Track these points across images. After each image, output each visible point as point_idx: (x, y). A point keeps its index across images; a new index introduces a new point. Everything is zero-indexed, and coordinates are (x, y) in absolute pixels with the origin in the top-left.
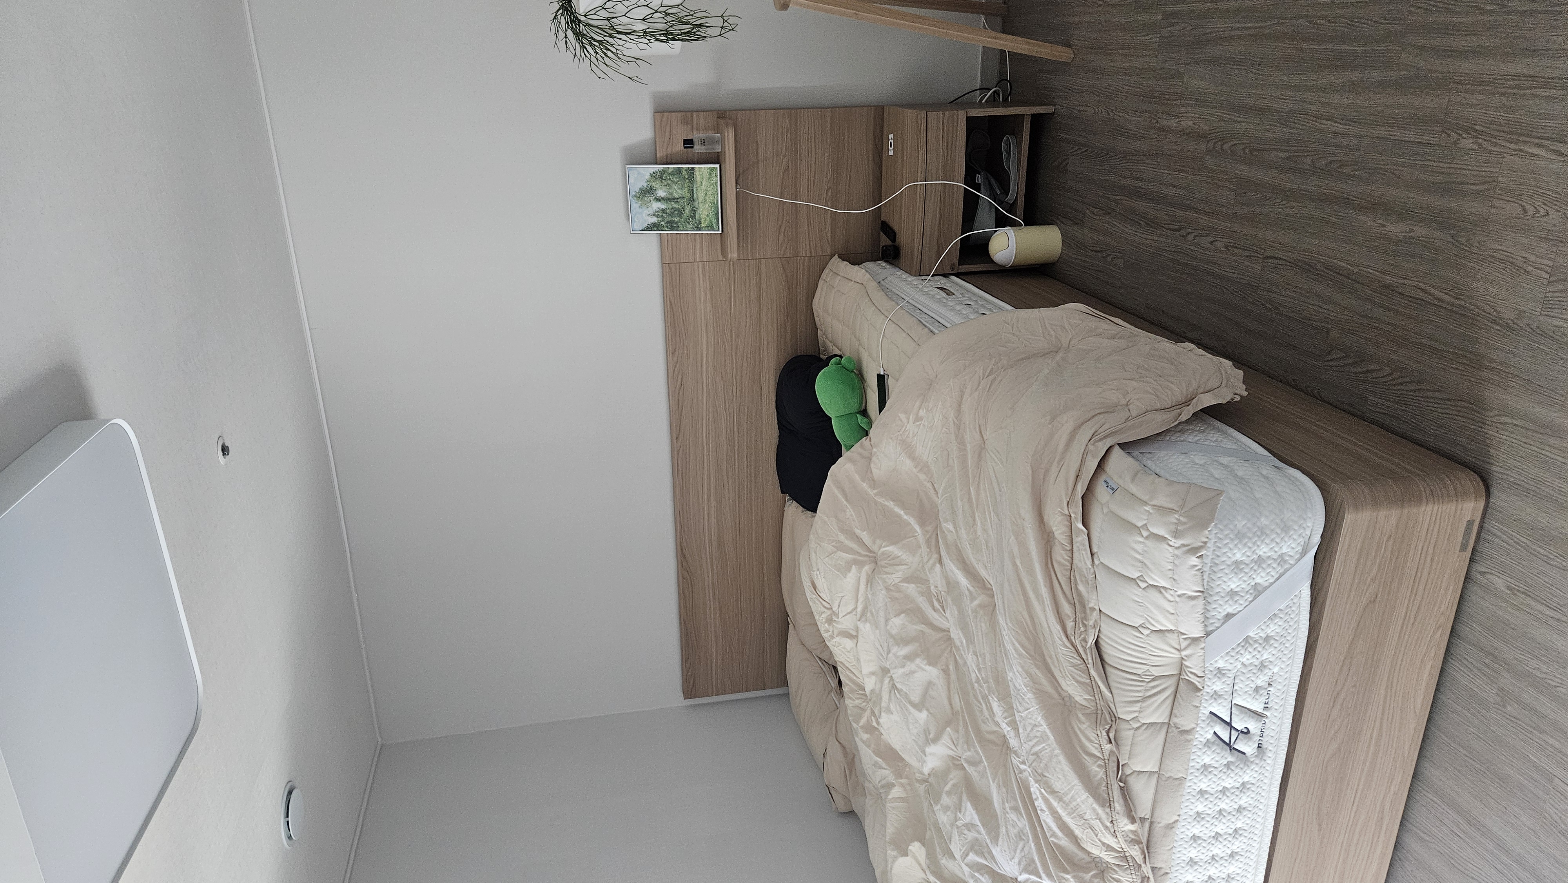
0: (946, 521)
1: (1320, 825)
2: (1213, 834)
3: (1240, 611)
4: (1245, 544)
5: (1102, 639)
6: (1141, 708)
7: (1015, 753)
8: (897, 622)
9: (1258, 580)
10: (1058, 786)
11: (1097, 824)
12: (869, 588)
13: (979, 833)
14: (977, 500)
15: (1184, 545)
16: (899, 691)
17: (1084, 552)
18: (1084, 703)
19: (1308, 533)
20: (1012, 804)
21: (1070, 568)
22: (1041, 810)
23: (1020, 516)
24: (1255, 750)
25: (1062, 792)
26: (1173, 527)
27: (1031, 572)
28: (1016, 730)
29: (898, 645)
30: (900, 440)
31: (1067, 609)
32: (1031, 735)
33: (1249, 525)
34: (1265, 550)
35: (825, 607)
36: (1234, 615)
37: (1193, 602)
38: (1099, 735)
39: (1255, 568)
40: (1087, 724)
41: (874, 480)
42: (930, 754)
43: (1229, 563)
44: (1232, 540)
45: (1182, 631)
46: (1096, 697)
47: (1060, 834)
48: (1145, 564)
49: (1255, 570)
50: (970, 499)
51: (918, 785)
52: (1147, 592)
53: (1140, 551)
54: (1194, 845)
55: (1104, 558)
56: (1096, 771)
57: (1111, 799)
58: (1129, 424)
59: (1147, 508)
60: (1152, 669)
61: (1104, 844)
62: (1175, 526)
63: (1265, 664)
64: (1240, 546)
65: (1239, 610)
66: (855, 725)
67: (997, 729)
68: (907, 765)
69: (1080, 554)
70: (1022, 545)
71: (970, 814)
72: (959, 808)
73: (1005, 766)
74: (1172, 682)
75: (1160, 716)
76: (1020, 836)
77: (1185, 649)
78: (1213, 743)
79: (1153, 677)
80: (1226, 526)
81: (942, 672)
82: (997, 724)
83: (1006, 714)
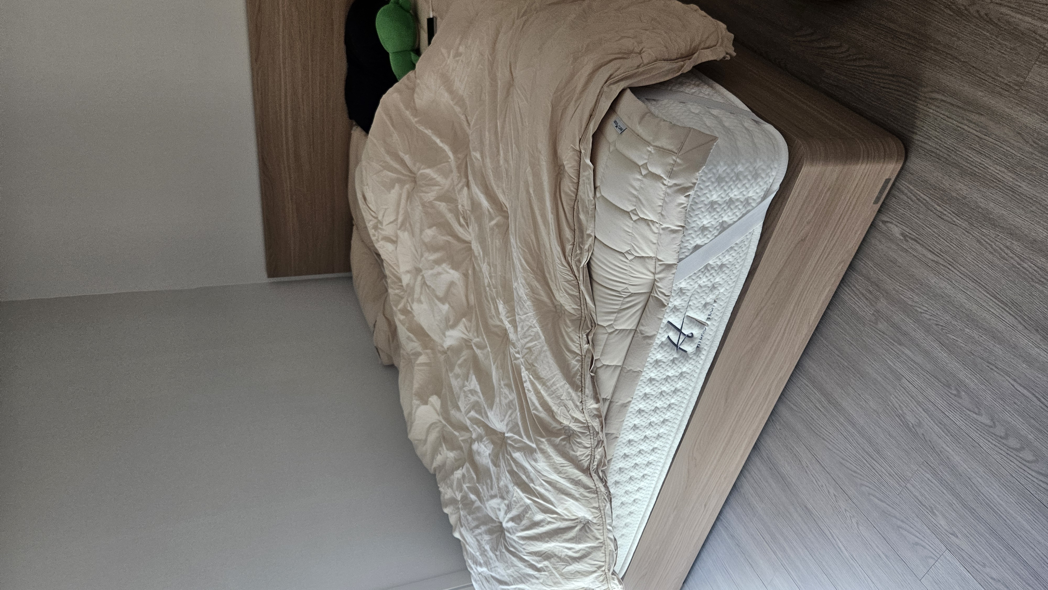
0: (475, 150)
1: (726, 400)
2: (653, 408)
3: (706, 244)
4: (722, 187)
5: (593, 260)
6: (616, 317)
7: (513, 344)
8: (430, 233)
9: (726, 219)
10: (543, 373)
11: (570, 404)
12: (409, 203)
13: (480, 398)
14: (502, 133)
15: (675, 185)
16: (429, 287)
17: (588, 186)
18: (572, 311)
19: (771, 181)
20: (506, 382)
21: (574, 198)
22: (528, 390)
23: (537, 148)
24: (695, 349)
25: (546, 378)
26: (669, 168)
27: (541, 200)
28: (515, 327)
29: (430, 251)
30: (441, 74)
31: (568, 234)
32: (527, 334)
33: (728, 171)
34: (736, 193)
35: (372, 216)
36: (701, 246)
37: (674, 235)
38: (581, 336)
39: (725, 208)
40: (572, 328)
41: (416, 110)
42: (450, 336)
43: (706, 202)
44: (713, 183)
45: (660, 258)
46: (582, 307)
47: (540, 408)
48: (640, 200)
49: (725, 210)
50: (496, 133)
51: (439, 355)
52: (636, 223)
53: (637, 188)
54: (639, 416)
55: (605, 192)
56: (574, 364)
57: (583, 386)
58: (641, 70)
59: (649, 149)
60: (630, 287)
61: (573, 417)
62: (671, 167)
63: (716, 286)
64: (717, 189)
65: (706, 242)
66: (394, 308)
67: (500, 324)
68: (431, 340)
69: (584, 186)
70: (536, 175)
71: (473, 384)
72: (467, 378)
73: (504, 352)
74: (643, 298)
75: (629, 325)
76: (510, 405)
77: (659, 272)
78: (666, 345)
79: (629, 294)
80: (710, 170)
81: (463, 276)
82: (501, 321)
83: (508, 315)
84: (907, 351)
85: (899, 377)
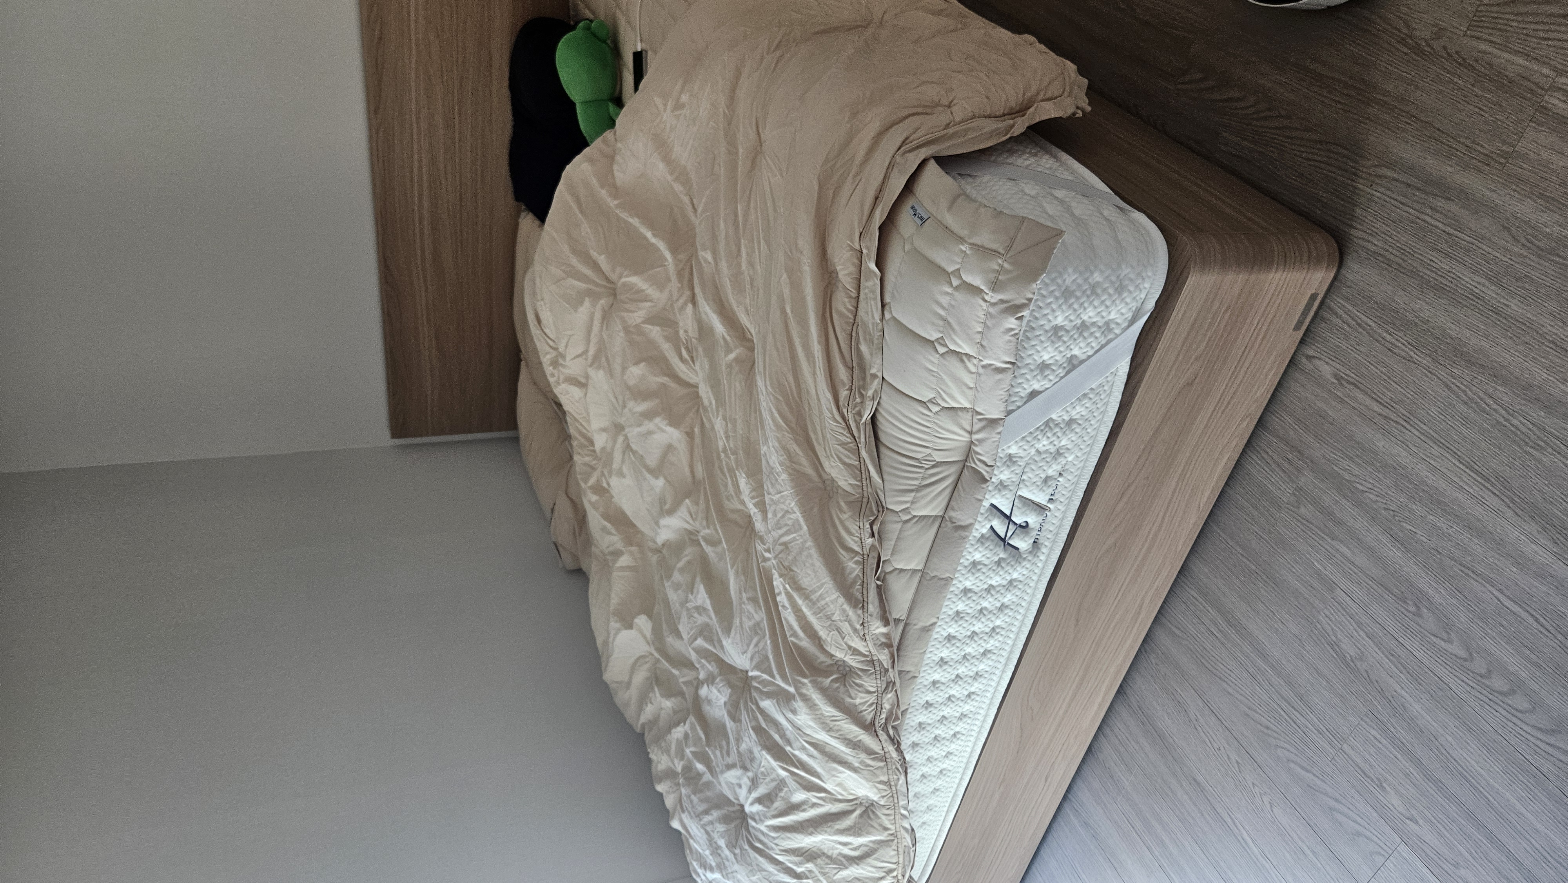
0: (704, 249)
1: (1077, 621)
2: (969, 633)
3: (1047, 389)
4: (1071, 306)
5: (880, 413)
6: (914, 498)
7: (761, 539)
8: (636, 372)
9: (1076, 352)
10: (806, 581)
11: (846, 627)
12: (604, 327)
13: (711, 619)
14: (745, 225)
15: (1002, 301)
16: (634, 452)
17: (872, 302)
18: (848, 489)
19: (1143, 296)
20: (750, 594)
21: (852, 320)
22: (783, 606)
23: (797, 247)
24: (1031, 546)
25: (810, 589)
26: (992, 276)
27: (803, 323)
28: (765, 513)
29: (635, 400)
30: (653, 134)
31: (842, 373)
32: (781, 522)
33: (1080, 281)
34: (1091, 314)
35: (550, 346)
36: (1041, 392)
37: (1000, 376)
38: (862, 526)
39: (1076, 336)
40: (849, 514)
41: (616, 188)
42: (665, 526)
43: (1047, 328)
44: (1057, 298)
45: (978, 410)
46: (864, 482)
47: (801, 634)
48: (949, 323)
49: (1075, 340)
50: (736, 223)
51: (650, 554)
52: (944, 359)
53: (946, 305)
54: (948, 645)
55: (897, 311)
56: (852, 568)
57: (865, 599)
58: (951, 131)
59: (963, 248)
60: (934, 453)
61: (850, 647)
62: (995, 275)
63: (1061, 451)
64: (1064, 307)
65: (1047, 386)
66: (583, 485)
67: (742, 507)
68: (638, 531)
69: (867, 303)
70: (796, 286)
71: (702, 597)
72: (691, 588)
73: (747, 550)
74: (953, 470)
75: (933, 509)
76: (756, 630)
77: (979, 431)
78: (988, 539)
79: (933, 463)
80: (1053, 280)
81: (685, 436)
82: (743, 503)
83: (754, 494)
84: (1343, 549)
85: (1331, 586)
